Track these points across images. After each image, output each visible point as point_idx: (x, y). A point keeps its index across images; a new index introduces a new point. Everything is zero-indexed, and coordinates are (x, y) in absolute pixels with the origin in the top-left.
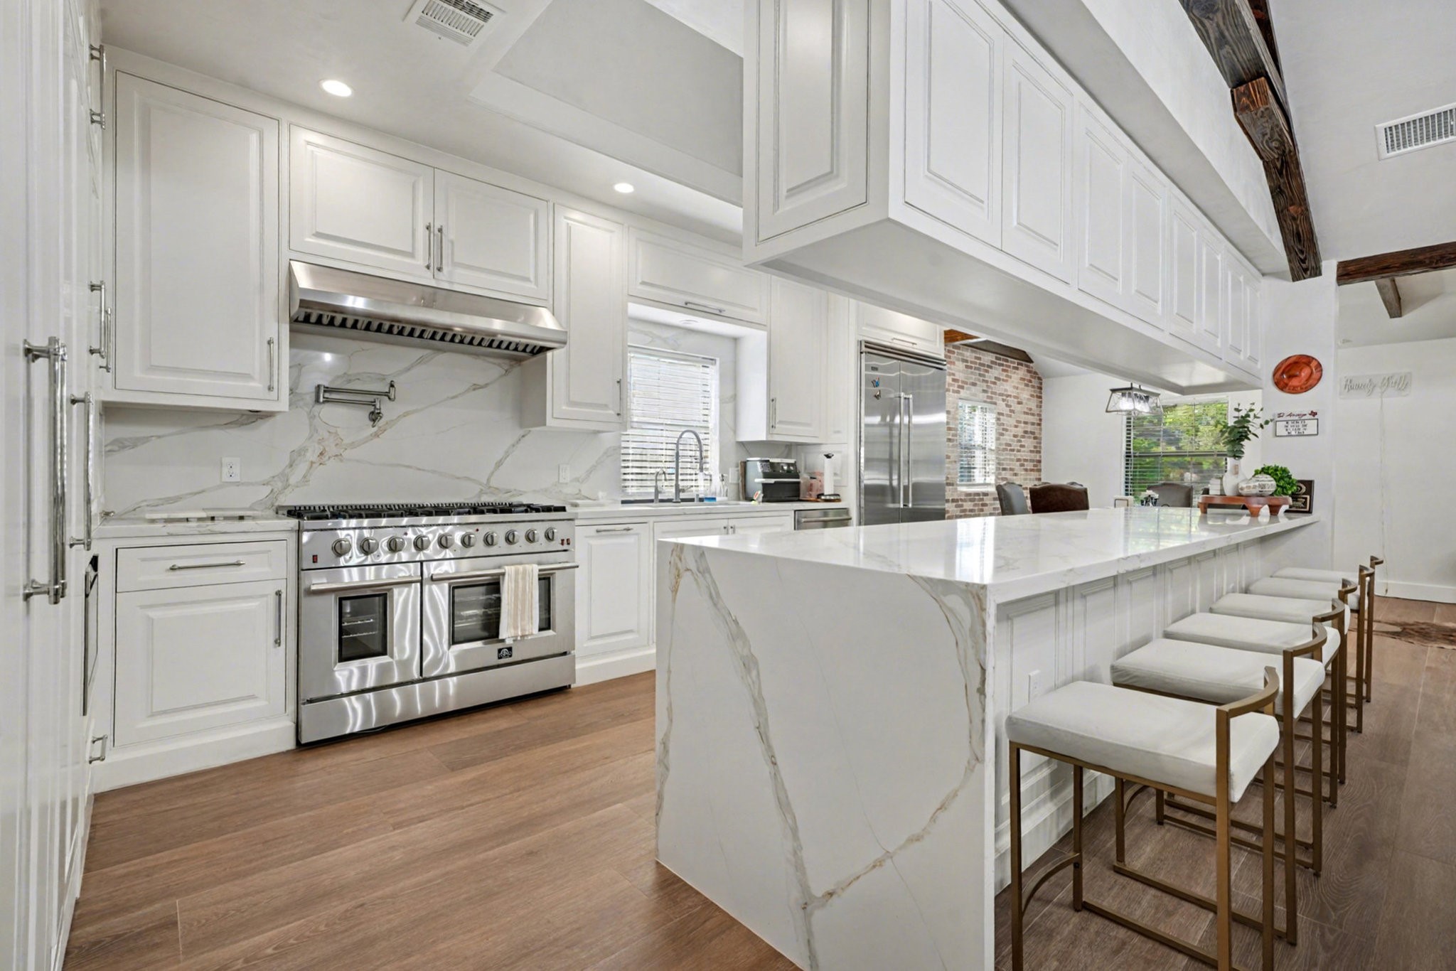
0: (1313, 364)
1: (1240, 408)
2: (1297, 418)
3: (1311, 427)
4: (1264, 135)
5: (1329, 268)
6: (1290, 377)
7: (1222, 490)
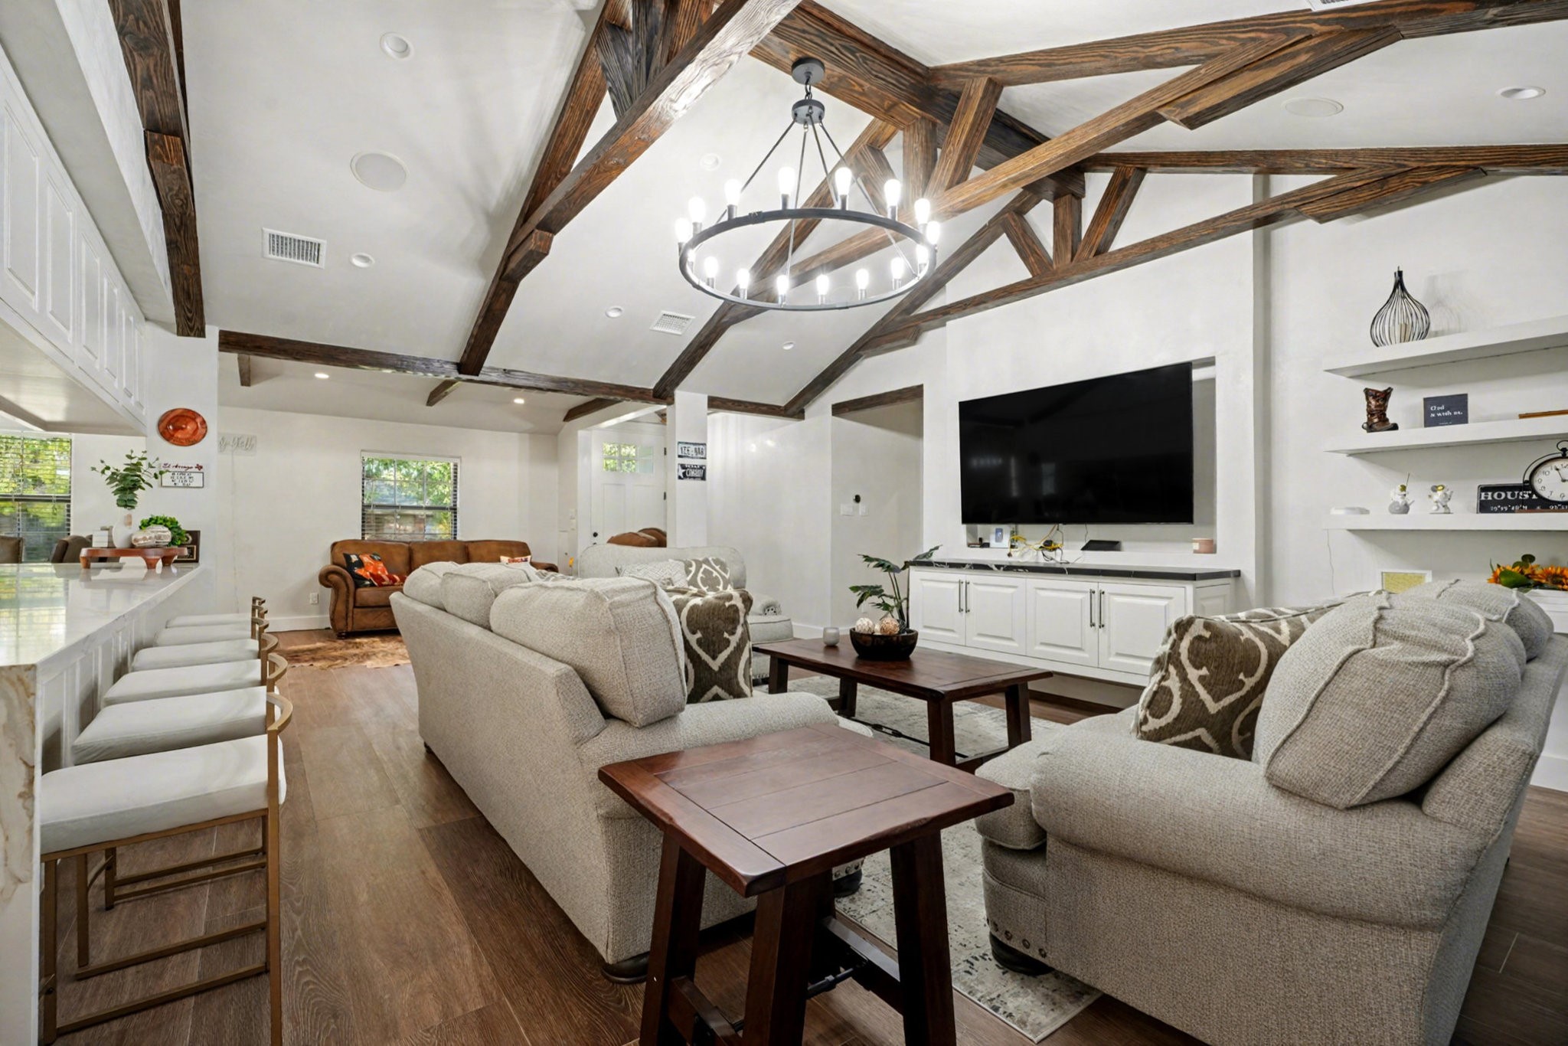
0: (199, 420)
1: (133, 456)
2: (184, 470)
3: (197, 479)
4: (171, 190)
5: (212, 332)
6: (176, 429)
7: (110, 542)
